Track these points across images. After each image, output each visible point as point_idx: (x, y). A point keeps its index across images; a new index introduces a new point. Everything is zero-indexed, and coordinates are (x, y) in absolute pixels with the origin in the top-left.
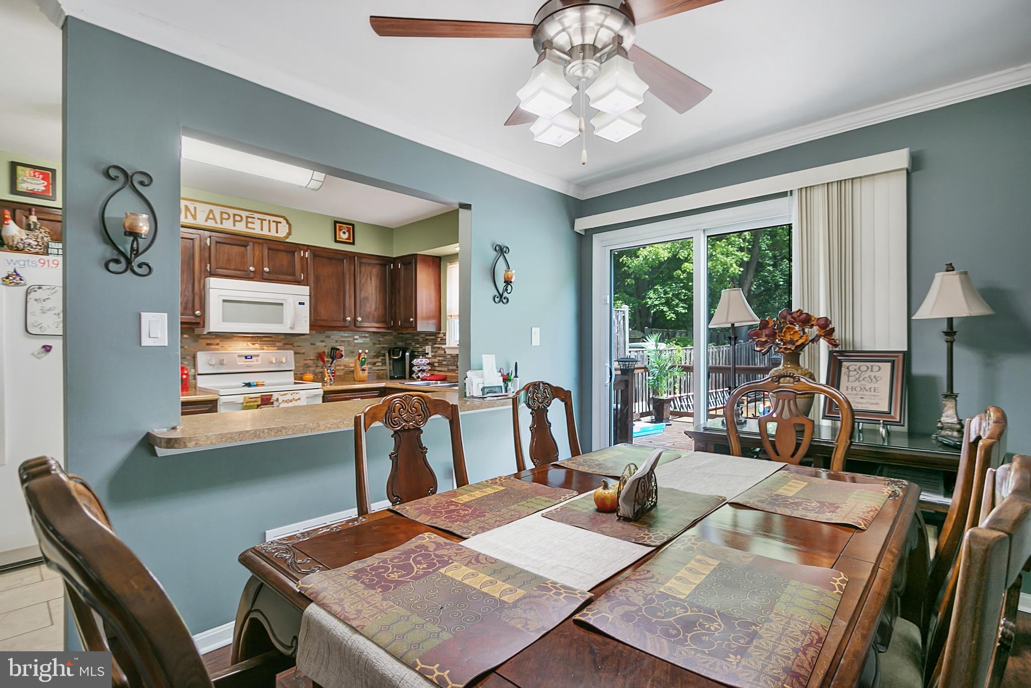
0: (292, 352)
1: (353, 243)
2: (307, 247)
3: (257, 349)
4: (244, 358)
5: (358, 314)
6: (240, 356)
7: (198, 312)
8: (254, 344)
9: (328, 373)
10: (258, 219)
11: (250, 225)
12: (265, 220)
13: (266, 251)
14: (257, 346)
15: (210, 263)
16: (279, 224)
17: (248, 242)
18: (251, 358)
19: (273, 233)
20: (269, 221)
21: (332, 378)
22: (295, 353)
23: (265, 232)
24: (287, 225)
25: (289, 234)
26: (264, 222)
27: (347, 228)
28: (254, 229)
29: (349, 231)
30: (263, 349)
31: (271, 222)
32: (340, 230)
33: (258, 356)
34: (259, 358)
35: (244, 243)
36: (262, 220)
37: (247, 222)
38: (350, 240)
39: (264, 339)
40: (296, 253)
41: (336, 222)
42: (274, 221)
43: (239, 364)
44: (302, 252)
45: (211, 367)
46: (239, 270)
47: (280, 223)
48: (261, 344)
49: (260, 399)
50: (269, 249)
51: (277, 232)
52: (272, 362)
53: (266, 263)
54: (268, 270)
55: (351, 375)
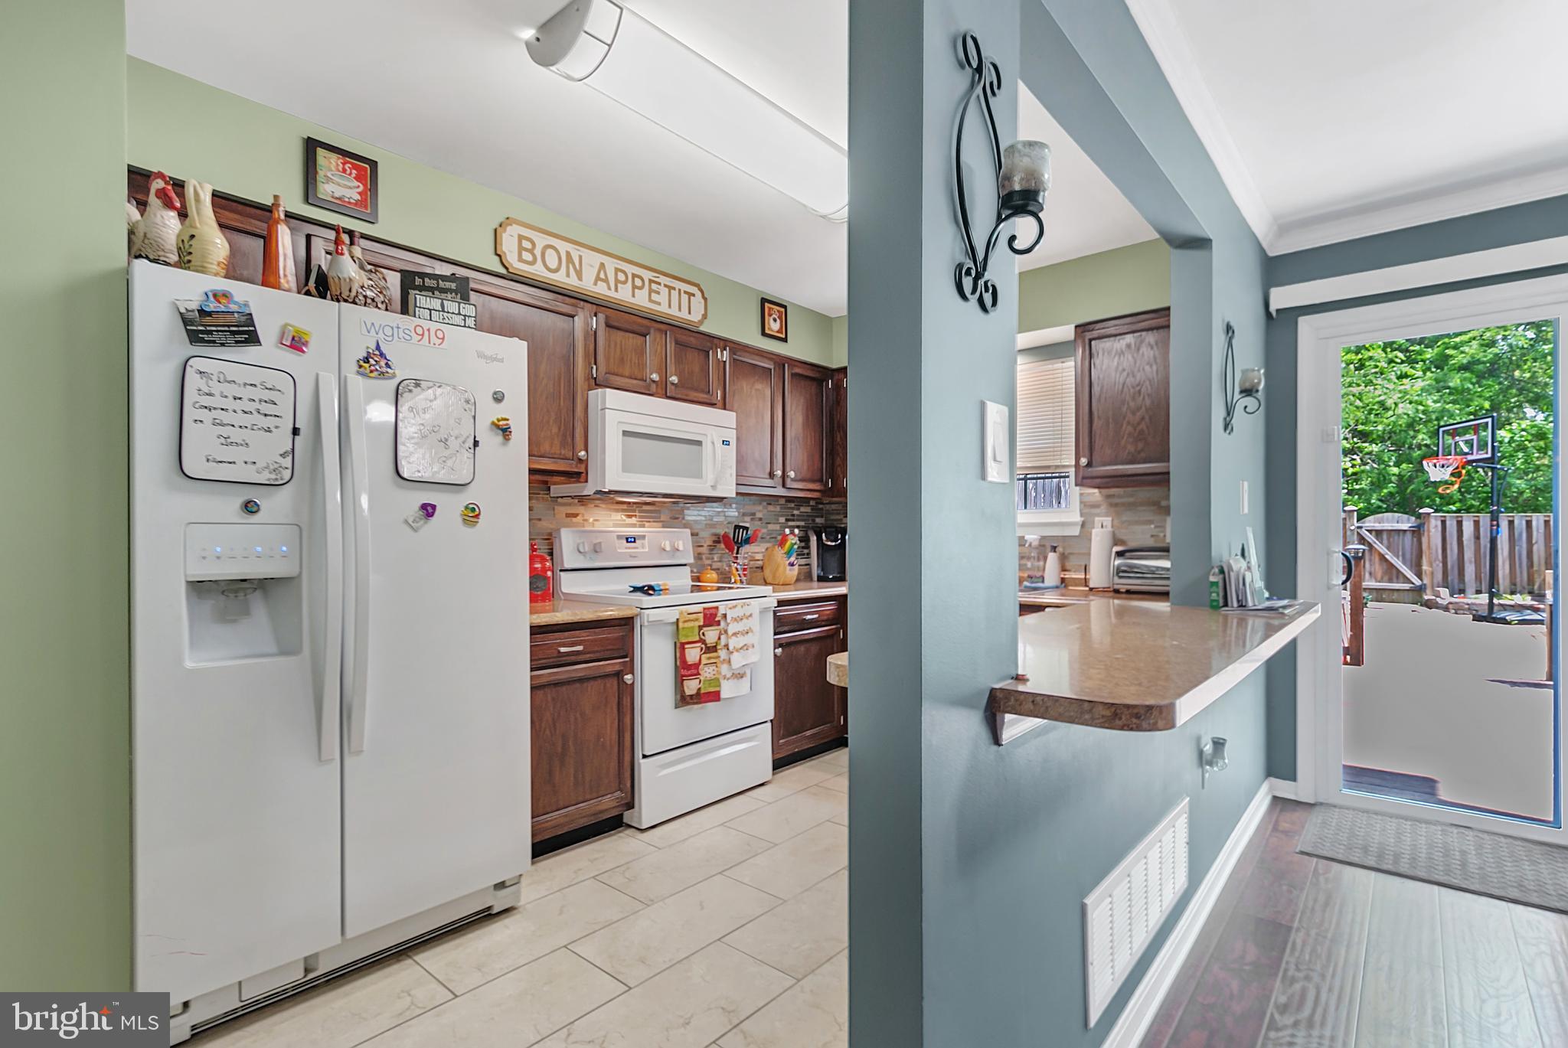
0: (688, 531)
1: (785, 340)
2: (725, 343)
3: (634, 526)
4: (625, 541)
5: (788, 468)
6: (619, 537)
7: (582, 453)
8: (630, 517)
9: (737, 570)
10: (665, 286)
11: (654, 297)
12: (674, 289)
13: (671, 347)
14: (634, 520)
15: (595, 364)
16: (692, 298)
17: (649, 328)
18: (634, 542)
19: (684, 314)
20: (680, 290)
21: (744, 579)
22: (692, 535)
23: (674, 311)
24: (703, 301)
25: (705, 316)
26: (672, 291)
27: (778, 311)
28: (659, 304)
29: (780, 318)
30: (643, 526)
31: (682, 291)
32: (770, 315)
33: (643, 537)
34: (646, 542)
35: (643, 330)
36: (670, 288)
37: (651, 291)
38: (782, 333)
39: (645, 508)
40: (711, 352)
41: (764, 301)
42: (685, 292)
43: (619, 551)
44: (719, 350)
45: (582, 557)
46: (636, 379)
47: (694, 295)
48: (640, 517)
49: (702, 614)
50: (677, 343)
51: (690, 313)
52: (664, 550)
53: (671, 368)
54: (676, 382)
55: (759, 574)
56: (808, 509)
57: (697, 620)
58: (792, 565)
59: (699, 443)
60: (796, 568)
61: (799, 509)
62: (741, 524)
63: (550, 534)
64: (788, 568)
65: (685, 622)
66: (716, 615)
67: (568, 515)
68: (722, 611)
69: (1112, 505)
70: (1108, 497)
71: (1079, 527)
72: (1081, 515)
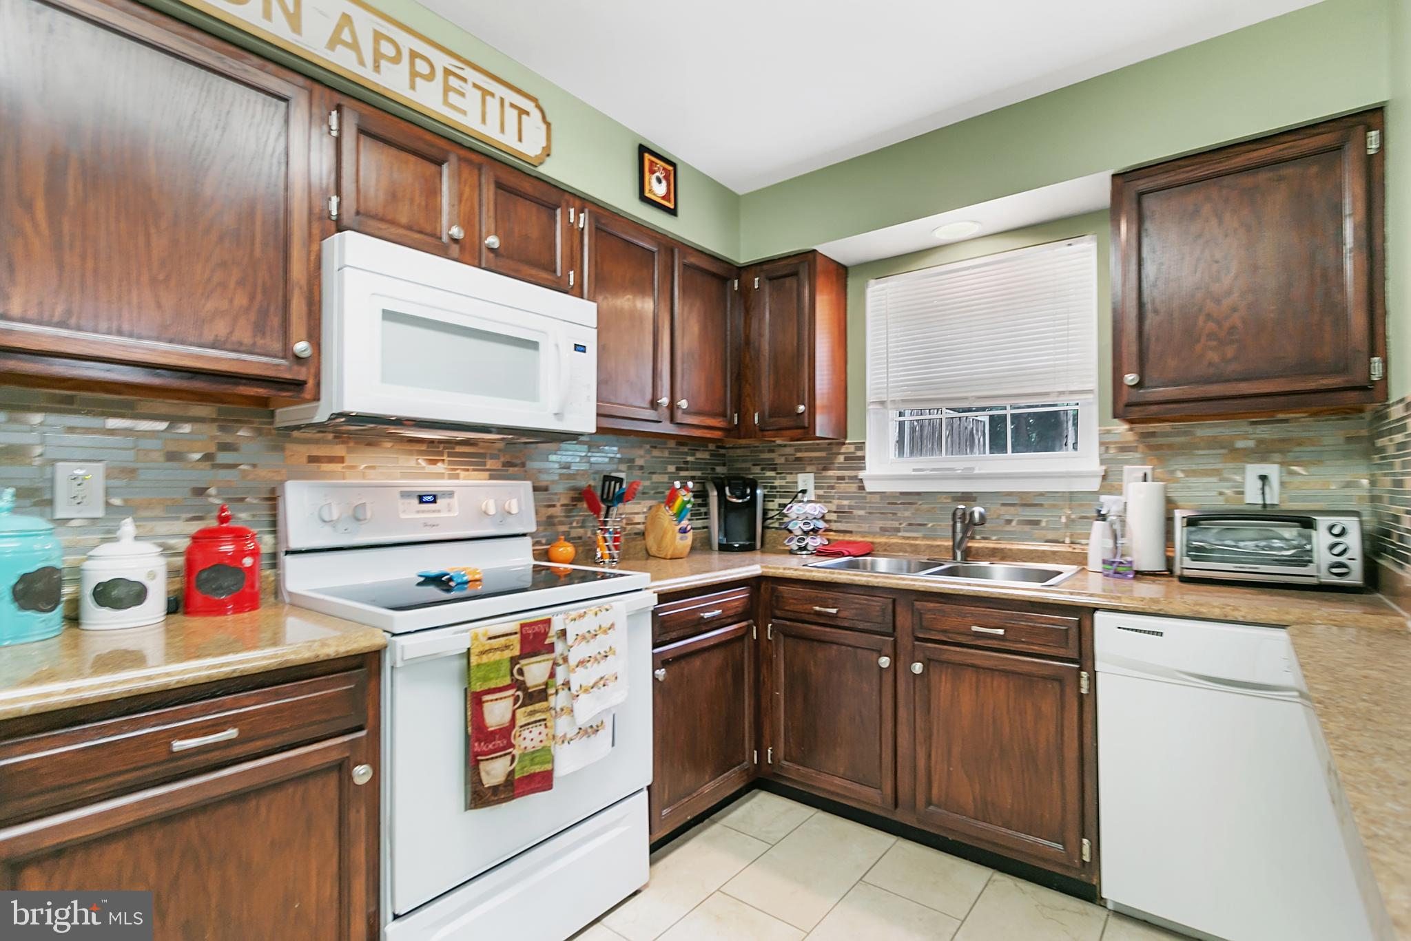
0: (528, 485)
1: (673, 212)
2: (584, 202)
3: (440, 476)
4: (416, 501)
5: (678, 395)
6: (405, 495)
7: (301, 347)
8: (434, 462)
9: (605, 540)
10: (475, 86)
11: (453, 98)
12: (492, 95)
13: (489, 192)
14: (440, 468)
15: (338, 193)
16: (524, 117)
17: (447, 152)
18: (434, 502)
19: (509, 140)
20: (502, 100)
21: (615, 552)
22: (535, 489)
23: (490, 131)
24: (544, 127)
25: (547, 152)
26: (488, 98)
27: (664, 169)
28: (464, 113)
29: (667, 178)
30: (457, 477)
31: (507, 104)
32: (652, 172)
33: (451, 494)
34: (455, 501)
35: (434, 152)
36: (486, 93)
37: (447, 89)
38: (669, 201)
39: (459, 449)
40: (559, 211)
41: (643, 150)
42: (512, 105)
43: (403, 516)
44: (572, 211)
45: (327, 528)
46: (421, 232)
47: (527, 113)
48: (450, 463)
49: (518, 636)
50: (499, 186)
51: (520, 140)
52: (486, 513)
53: (488, 222)
54: (496, 245)
55: (639, 544)
56: (706, 455)
57: (507, 647)
58: (683, 531)
59: (533, 345)
60: (690, 535)
61: (693, 455)
62: (614, 474)
63: (273, 490)
64: (679, 535)
65: (483, 653)
66: (545, 635)
67: (313, 459)
68: (557, 625)
69: (1151, 447)
70: (1144, 436)
71: (1099, 480)
72: (1102, 462)
